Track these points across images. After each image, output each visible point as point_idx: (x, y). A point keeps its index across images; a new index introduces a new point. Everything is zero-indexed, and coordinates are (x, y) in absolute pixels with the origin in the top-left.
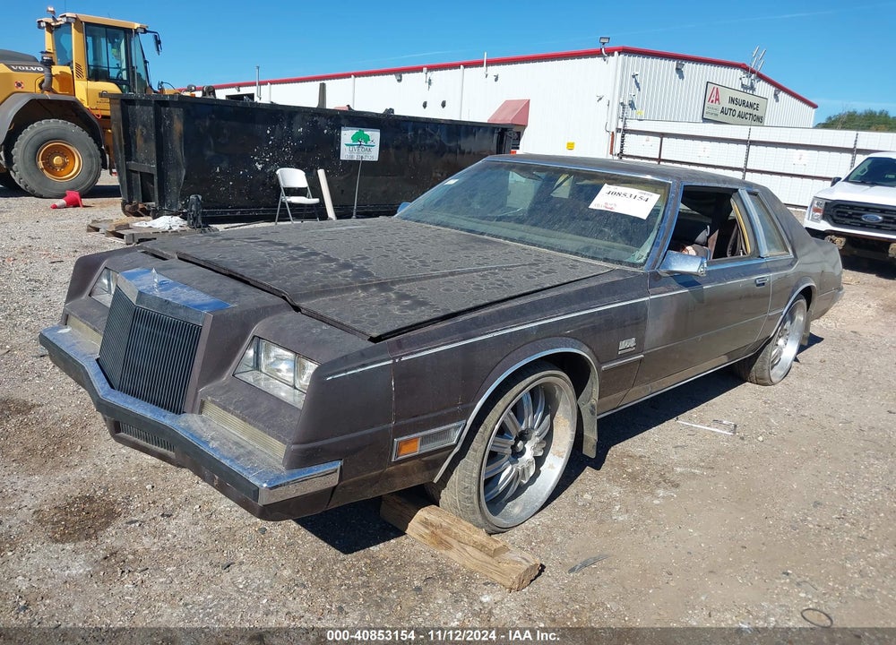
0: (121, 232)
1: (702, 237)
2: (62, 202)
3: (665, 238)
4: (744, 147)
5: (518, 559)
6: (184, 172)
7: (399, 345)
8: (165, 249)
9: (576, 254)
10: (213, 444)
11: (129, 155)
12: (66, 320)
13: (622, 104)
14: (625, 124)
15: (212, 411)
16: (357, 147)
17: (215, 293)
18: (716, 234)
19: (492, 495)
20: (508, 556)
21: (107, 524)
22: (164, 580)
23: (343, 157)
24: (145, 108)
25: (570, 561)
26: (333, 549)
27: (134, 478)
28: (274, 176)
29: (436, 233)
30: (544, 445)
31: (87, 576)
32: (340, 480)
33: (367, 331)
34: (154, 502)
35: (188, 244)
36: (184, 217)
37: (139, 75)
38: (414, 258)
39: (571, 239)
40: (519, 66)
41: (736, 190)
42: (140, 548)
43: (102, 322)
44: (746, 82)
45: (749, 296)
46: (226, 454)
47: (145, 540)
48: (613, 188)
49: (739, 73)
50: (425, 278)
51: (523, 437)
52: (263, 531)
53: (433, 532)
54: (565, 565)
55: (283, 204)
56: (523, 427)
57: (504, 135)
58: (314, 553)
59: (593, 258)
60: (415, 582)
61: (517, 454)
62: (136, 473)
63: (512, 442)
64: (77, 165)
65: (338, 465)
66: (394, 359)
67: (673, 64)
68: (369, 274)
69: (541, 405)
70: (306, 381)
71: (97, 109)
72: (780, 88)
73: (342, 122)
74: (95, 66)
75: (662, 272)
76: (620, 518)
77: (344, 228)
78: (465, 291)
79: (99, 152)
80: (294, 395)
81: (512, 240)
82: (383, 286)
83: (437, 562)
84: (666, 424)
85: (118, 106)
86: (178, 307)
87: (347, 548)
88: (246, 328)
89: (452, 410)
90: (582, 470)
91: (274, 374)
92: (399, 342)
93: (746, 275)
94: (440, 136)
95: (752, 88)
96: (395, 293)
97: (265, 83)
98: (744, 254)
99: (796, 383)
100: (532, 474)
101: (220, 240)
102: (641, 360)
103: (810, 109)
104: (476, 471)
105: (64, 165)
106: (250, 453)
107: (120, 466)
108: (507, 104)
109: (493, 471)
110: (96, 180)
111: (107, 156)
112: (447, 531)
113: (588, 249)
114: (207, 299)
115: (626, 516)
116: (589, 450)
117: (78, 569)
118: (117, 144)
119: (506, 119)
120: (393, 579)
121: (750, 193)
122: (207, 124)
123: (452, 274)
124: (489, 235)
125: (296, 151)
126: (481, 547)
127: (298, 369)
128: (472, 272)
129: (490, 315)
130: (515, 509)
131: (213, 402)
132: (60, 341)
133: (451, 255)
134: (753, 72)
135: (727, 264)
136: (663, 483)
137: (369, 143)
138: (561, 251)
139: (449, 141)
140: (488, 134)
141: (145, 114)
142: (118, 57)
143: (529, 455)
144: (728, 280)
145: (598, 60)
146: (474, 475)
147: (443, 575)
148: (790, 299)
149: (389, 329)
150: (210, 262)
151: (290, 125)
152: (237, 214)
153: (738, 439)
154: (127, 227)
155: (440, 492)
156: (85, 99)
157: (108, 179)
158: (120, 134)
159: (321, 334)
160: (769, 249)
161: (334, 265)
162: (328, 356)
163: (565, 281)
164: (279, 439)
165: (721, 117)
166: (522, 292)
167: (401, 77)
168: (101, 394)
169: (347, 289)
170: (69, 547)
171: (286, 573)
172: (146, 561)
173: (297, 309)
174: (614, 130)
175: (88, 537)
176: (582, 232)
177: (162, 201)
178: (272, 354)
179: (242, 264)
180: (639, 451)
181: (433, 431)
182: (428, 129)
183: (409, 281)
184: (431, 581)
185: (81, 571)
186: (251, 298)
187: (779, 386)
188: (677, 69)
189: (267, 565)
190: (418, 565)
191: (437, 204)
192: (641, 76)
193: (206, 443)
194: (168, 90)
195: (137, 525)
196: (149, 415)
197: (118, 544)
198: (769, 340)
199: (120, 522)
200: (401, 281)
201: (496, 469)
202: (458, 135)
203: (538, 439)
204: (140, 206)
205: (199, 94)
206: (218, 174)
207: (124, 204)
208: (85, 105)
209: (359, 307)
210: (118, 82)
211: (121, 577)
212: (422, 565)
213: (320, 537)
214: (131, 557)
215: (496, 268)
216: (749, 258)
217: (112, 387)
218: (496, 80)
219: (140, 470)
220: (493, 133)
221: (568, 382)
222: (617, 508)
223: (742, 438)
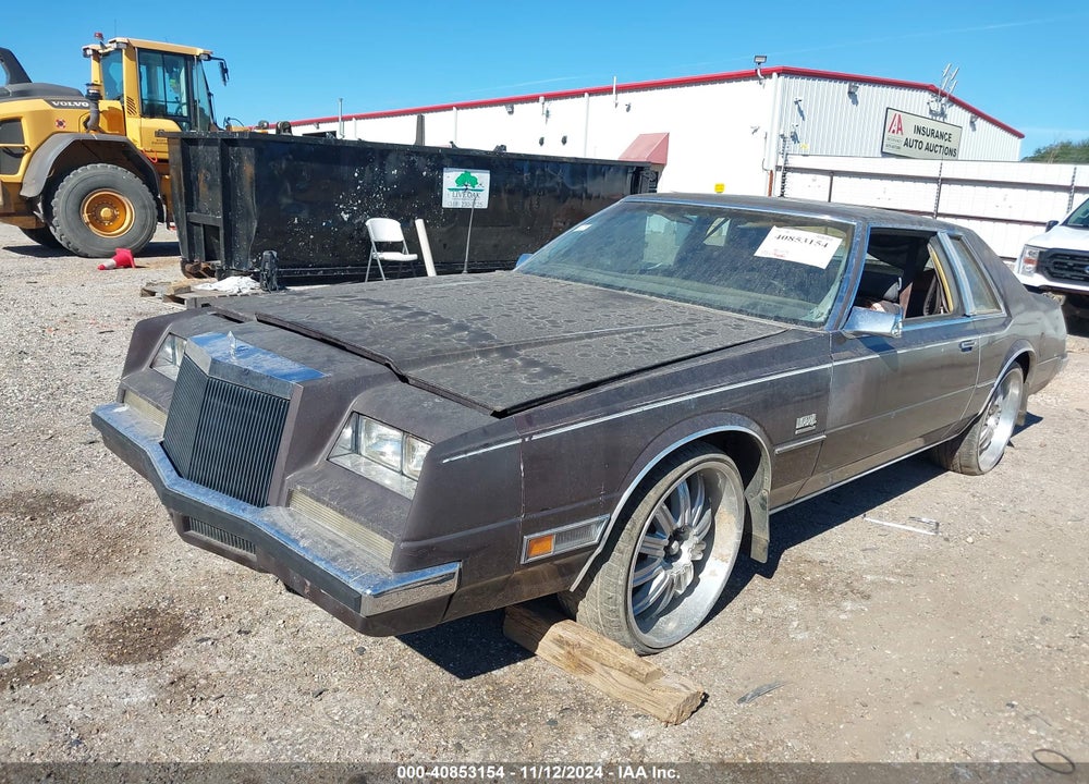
0: (182, 296)
1: (892, 291)
2: (111, 262)
3: (850, 293)
4: (935, 186)
5: (676, 687)
6: (255, 225)
7: (530, 421)
8: (240, 310)
9: (740, 311)
10: (304, 543)
11: (190, 204)
12: (123, 396)
13: (782, 136)
14: (786, 160)
15: (302, 502)
16: (463, 192)
17: (304, 361)
18: (909, 289)
19: (643, 606)
20: (663, 681)
21: (174, 642)
22: (243, 709)
23: (445, 205)
24: (209, 148)
25: (739, 689)
26: (447, 673)
27: (204, 587)
28: (363, 228)
29: (566, 289)
30: (704, 547)
31: (150, 704)
32: (459, 586)
33: (490, 404)
34: (229, 617)
35: (268, 304)
36: (256, 278)
37: (202, 110)
38: (543, 318)
39: (732, 295)
40: (656, 92)
41: (935, 233)
42: (214, 672)
43: (167, 398)
44: (936, 107)
45: (952, 366)
46: (319, 554)
47: (220, 662)
48: (784, 231)
49: (926, 96)
50: (557, 341)
51: (678, 536)
52: (362, 651)
53: (569, 653)
54: (733, 694)
55: (375, 261)
56: (679, 524)
57: (640, 175)
58: (424, 678)
59: (761, 316)
60: (549, 714)
61: (671, 558)
62: (206, 581)
63: (666, 542)
64: (129, 219)
65: (456, 567)
66: (523, 437)
67: (845, 87)
68: (488, 337)
69: (700, 497)
70: (416, 466)
71: (152, 151)
72: (977, 114)
73: (445, 161)
74: (150, 100)
75: (847, 332)
76: (800, 637)
77: (455, 284)
78: (605, 356)
79: (154, 202)
80: (402, 482)
81: (660, 296)
82: (506, 351)
83: (574, 689)
84: (851, 521)
85: (178, 147)
86: (260, 377)
87: (464, 673)
88: (343, 402)
89: (594, 500)
90: (749, 578)
91: (376, 458)
92: (528, 417)
93: (948, 337)
94: (562, 178)
95: (943, 114)
96: (521, 359)
97: (350, 118)
98: (945, 312)
99: (1011, 472)
100: (689, 581)
101: (306, 300)
102: (823, 441)
103: (1015, 139)
104: (623, 577)
105: (114, 218)
106: (349, 553)
107: (187, 573)
108: (642, 138)
109: (642, 578)
110: (150, 235)
111: (164, 206)
112: (587, 652)
113: (754, 305)
114: (296, 367)
115: (806, 634)
116: (759, 553)
117: (140, 695)
118: (176, 192)
119: (640, 156)
120: (522, 710)
121: (951, 237)
122: (283, 166)
123: (590, 336)
124: (631, 290)
125: (389, 198)
126: (630, 672)
127: (406, 451)
128: (613, 334)
129: (639, 385)
130: (669, 624)
131: (303, 492)
132: (116, 422)
133: (586, 316)
134: (943, 95)
135: (925, 324)
136: (850, 593)
137: (477, 187)
138: (722, 309)
139: (574, 184)
140: (620, 175)
141: (210, 156)
142: (178, 89)
143: (685, 559)
144: (927, 343)
145: (753, 83)
146: (620, 582)
147: (582, 706)
148: (1002, 367)
149: (516, 401)
150: (297, 324)
151: (382, 166)
152: (319, 274)
153: (942, 541)
154: (188, 290)
155: (577, 604)
156: (138, 139)
157: (165, 234)
158: (179, 179)
159: (433, 408)
160: (976, 306)
161: (446, 327)
162: (443, 434)
163: (729, 344)
164: (385, 535)
165: (905, 151)
166: (675, 358)
167: (513, 108)
168: (166, 483)
169: (463, 355)
170: (128, 669)
171: (391, 702)
172: (222, 686)
173: (404, 379)
174: (773, 168)
175: (151, 657)
176: (746, 286)
177: (229, 258)
178: (374, 435)
179: (334, 326)
180: (819, 555)
181: (570, 526)
182: (548, 170)
183: (536, 345)
184: (568, 712)
185: (143, 698)
186: (348, 366)
187: (990, 476)
188: (850, 93)
189: (366, 692)
190: (552, 692)
191: (566, 254)
192: (806, 100)
193: (295, 542)
194: (236, 127)
195: (210, 643)
196: (225, 509)
197: (187, 666)
198: (977, 419)
199: (189, 640)
200: (527, 345)
201: (646, 576)
202: (584, 175)
203: (697, 539)
204: (203, 265)
205: (273, 132)
206: (296, 226)
207: (184, 263)
208: (139, 147)
209: (479, 376)
210: (177, 118)
211: (192, 706)
212: (557, 693)
213: (430, 659)
214: (203, 682)
215: (642, 329)
216: (952, 317)
217: (180, 475)
218: (628, 110)
219: (210, 577)
220: (627, 173)
221: (733, 469)
222: (795, 624)
223: (947, 540)
